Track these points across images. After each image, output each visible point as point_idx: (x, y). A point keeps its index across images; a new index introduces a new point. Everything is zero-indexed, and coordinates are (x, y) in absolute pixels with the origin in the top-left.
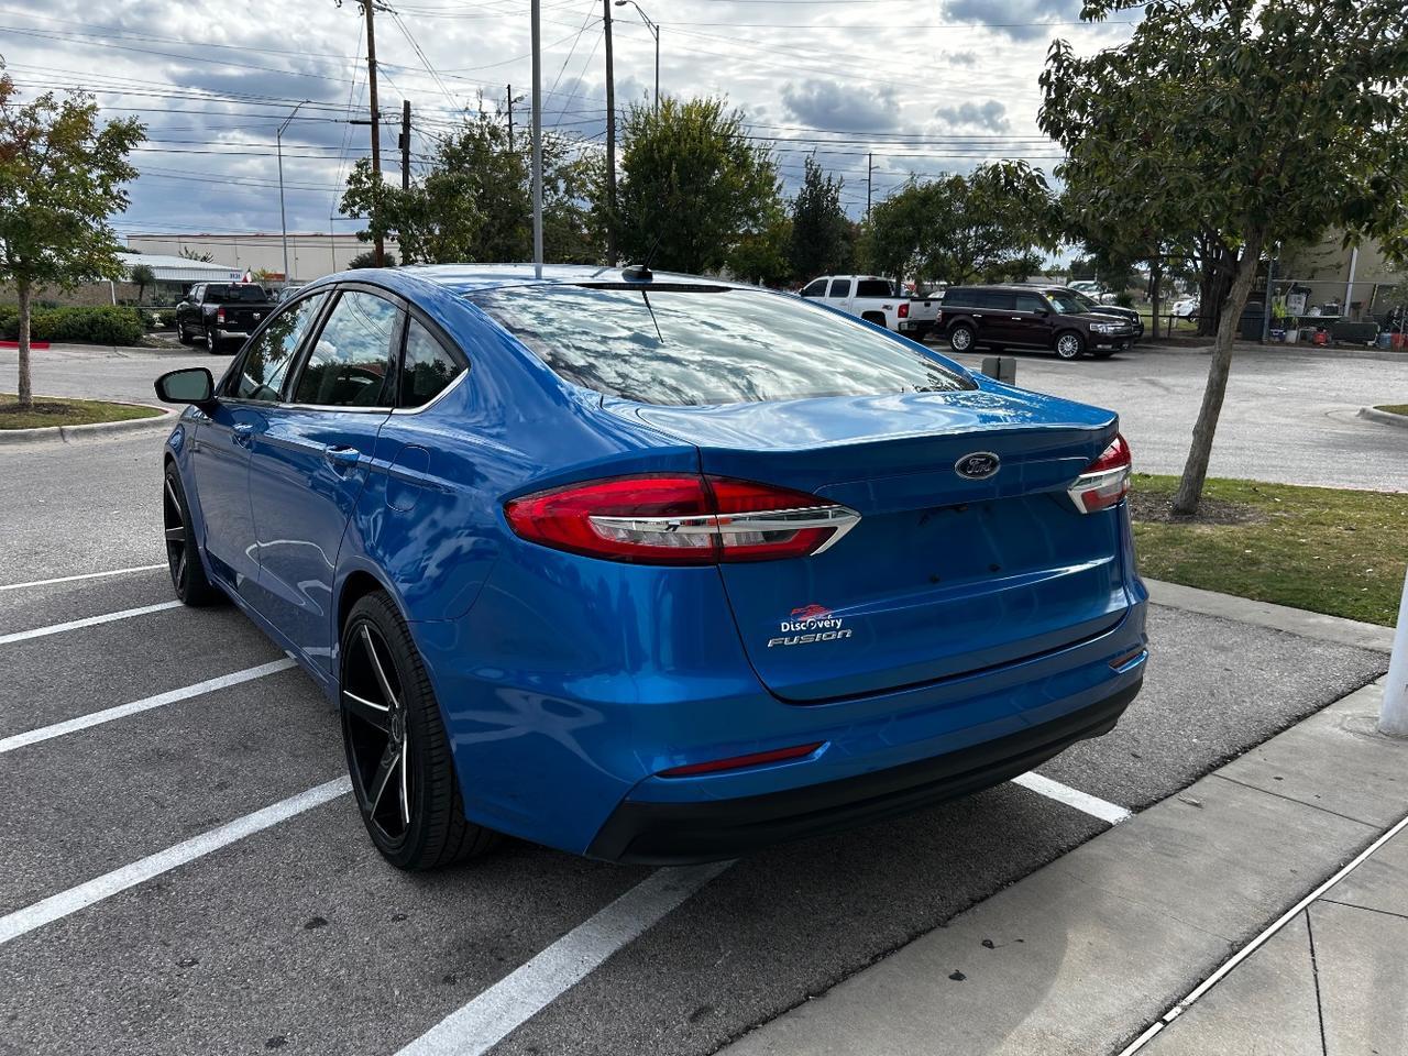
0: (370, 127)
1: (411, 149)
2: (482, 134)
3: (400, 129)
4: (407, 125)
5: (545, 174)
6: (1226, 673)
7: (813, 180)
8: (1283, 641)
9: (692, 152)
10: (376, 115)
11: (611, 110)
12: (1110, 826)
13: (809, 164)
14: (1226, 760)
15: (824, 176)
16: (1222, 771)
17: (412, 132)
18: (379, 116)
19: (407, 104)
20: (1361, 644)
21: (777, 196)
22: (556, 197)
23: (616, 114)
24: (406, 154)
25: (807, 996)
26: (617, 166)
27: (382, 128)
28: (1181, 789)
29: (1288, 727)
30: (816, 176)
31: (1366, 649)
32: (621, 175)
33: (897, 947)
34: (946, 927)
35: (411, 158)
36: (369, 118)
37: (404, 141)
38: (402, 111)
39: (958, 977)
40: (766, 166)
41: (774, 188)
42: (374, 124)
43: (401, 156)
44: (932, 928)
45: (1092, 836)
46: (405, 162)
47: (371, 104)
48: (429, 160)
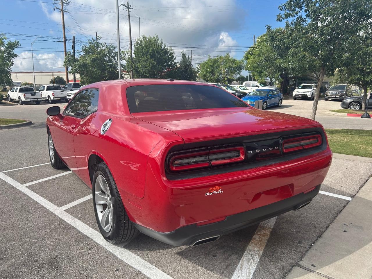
0: (64, 43)
1: (75, 49)
2: (94, 45)
3: (72, 44)
4: (74, 42)
5: (112, 55)
6: (347, 169)
7: (184, 57)
8: (353, 162)
9: (153, 50)
10: (65, 40)
11: (131, 39)
12: (349, 201)
13: (183, 53)
14: (362, 186)
15: (187, 56)
16: (362, 189)
17: (75, 44)
19: (74, 37)
20: (369, 161)
21: (175, 61)
22: (115, 61)
23: (132, 40)
24: (74, 50)
25: (318, 237)
26: (133, 53)
27: (67, 43)
28: (357, 193)
29: (368, 179)
30: (185, 57)
32: (134, 56)
33: (328, 227)
36: (63, 40)
37: (73, 47)
38: (72, 39)
39: (345, 231)
40: (171, 53)
41: (174, 59)
42: (65, 42)
43: (72, 51)
44: (331, 223)
45: (347, 203)
46: (74, 52)
47: (64, 37)
48: (80, 52)
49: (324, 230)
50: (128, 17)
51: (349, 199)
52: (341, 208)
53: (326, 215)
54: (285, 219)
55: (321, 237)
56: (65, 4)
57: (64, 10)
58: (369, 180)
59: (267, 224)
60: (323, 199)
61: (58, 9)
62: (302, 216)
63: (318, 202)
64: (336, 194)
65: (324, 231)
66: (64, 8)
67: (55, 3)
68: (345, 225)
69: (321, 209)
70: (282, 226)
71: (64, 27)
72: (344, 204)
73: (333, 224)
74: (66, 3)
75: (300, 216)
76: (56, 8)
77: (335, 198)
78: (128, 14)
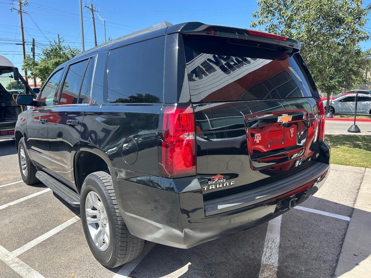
0: (22, 45)
3: (32, 46)
4: (34, 45)
6: (334, 181)
10: (24, 43)
12: (349, 222)
14: (355, 201)
17: (35, 47)
18: (25, 42)
19: (34, 40)
20: (351, 171)
23: (97, 43)
24: (34, 53)
28: (353, 210)
29: (358, 192)
31: (354, 172)
33: (338, 260)
34: (342, 253)
35: (35, 54)
36: (22, 43)
37: (33, 50)
38: (32, 41)
39: (357, 264)
42: (24, 45)
43: (32, 54)
44: (340, 254)
45: (348, 225)
46: (34, 55)
47: (22, 39)
48: (41, 55)
49: (334, 265)
50: (92, 19)
51: (347, 219)
52: (343, 231)
53: (331, 243)
54: (289, 252)
55: (334, 274)
56: (24, 5)
57: (22, 11)
58: (359, 194)
59: (270, 260)
60: (321, 220)
61: (16, 9)
62: (306, 246)
63: (317, 226)
64: (332, 213)
65: (336, 266)
66: (22, 9)
67: (12, 4)
68: (355, 255)
69: (323, 234)
70: (287, 262)
71: (22, 28)
72: (344, 226)
73: (341, 254)
74: (24, 3)
75: (303, 246)
76: (14, 9)
77: (333, 218)
78: (92, 17)
